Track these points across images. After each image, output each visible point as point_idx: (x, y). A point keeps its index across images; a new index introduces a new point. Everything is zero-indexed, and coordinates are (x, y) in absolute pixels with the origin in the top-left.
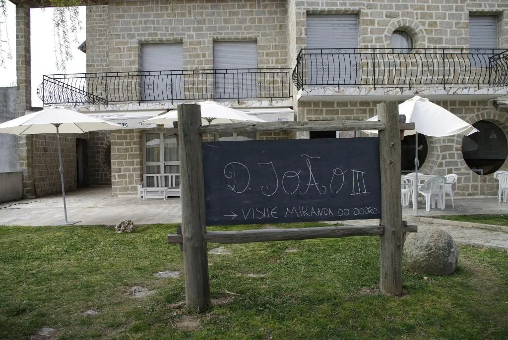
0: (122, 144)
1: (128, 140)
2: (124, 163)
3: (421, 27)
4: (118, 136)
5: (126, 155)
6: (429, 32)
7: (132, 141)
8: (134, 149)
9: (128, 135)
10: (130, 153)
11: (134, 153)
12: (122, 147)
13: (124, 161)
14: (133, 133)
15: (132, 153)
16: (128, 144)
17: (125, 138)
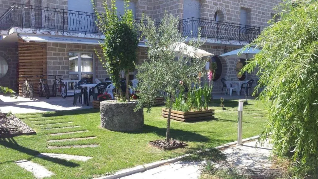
0: (56, 59)
1: (61, 57)
2: (58, 72)
3: (225, 12)
4: (53, 53)
5: (59, 66)
6: (227, 14)
7: (63, 57)
8: (65, 63)
9: (61, 53)
10: (62, 65)
11: (65, 65)
12: (57, 61)
13: (57, 70)
14: (65, 52)
15: (63, 65)
16: (60, 59)
17: (59, 54)
